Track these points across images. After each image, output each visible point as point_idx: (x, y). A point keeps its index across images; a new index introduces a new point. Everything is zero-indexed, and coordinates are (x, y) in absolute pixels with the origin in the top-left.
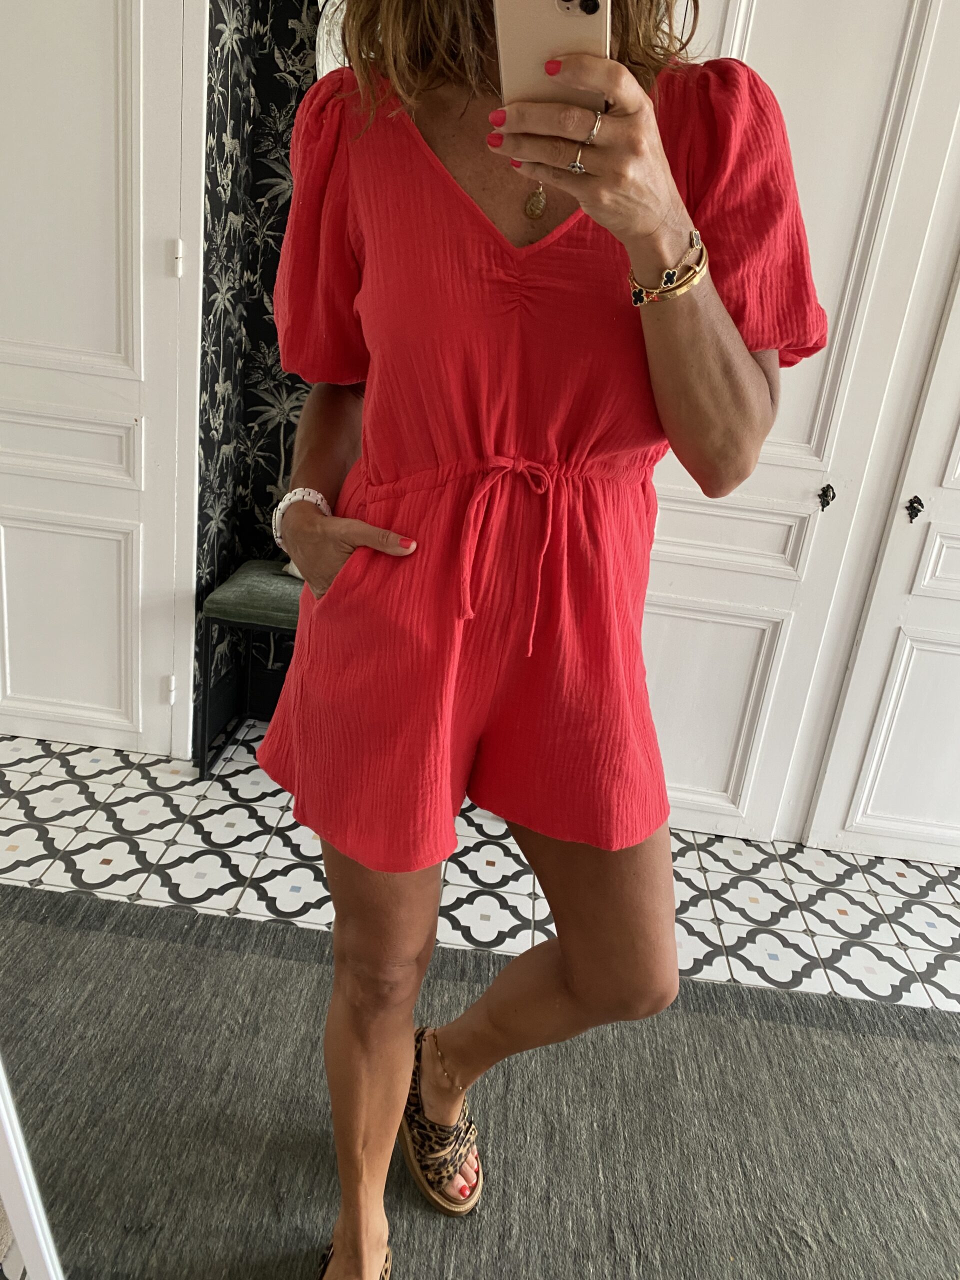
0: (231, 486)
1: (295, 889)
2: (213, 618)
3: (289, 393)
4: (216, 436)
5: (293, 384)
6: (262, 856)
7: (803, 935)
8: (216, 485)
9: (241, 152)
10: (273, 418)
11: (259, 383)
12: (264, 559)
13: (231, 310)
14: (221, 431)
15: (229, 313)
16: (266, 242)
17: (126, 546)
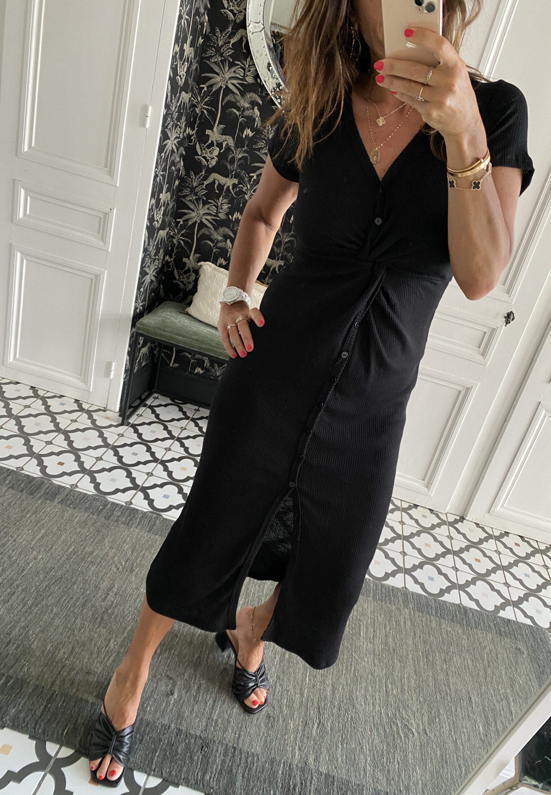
0: (162, 255)
1: (166, 496)
2: (140, 333)
3: (204, 204)
4: (157, 225)
5: (207, 199)
6: (150, 474)
7: (451, 569)
8: (153, 254)
9: (194, 56)
10: (192, 218)
11: (187, 196)
12: (176, 301)
13: (175, 150)
14: (160, 222)
15: (174, 152)
16: (202, 112)
17: (96, 283)
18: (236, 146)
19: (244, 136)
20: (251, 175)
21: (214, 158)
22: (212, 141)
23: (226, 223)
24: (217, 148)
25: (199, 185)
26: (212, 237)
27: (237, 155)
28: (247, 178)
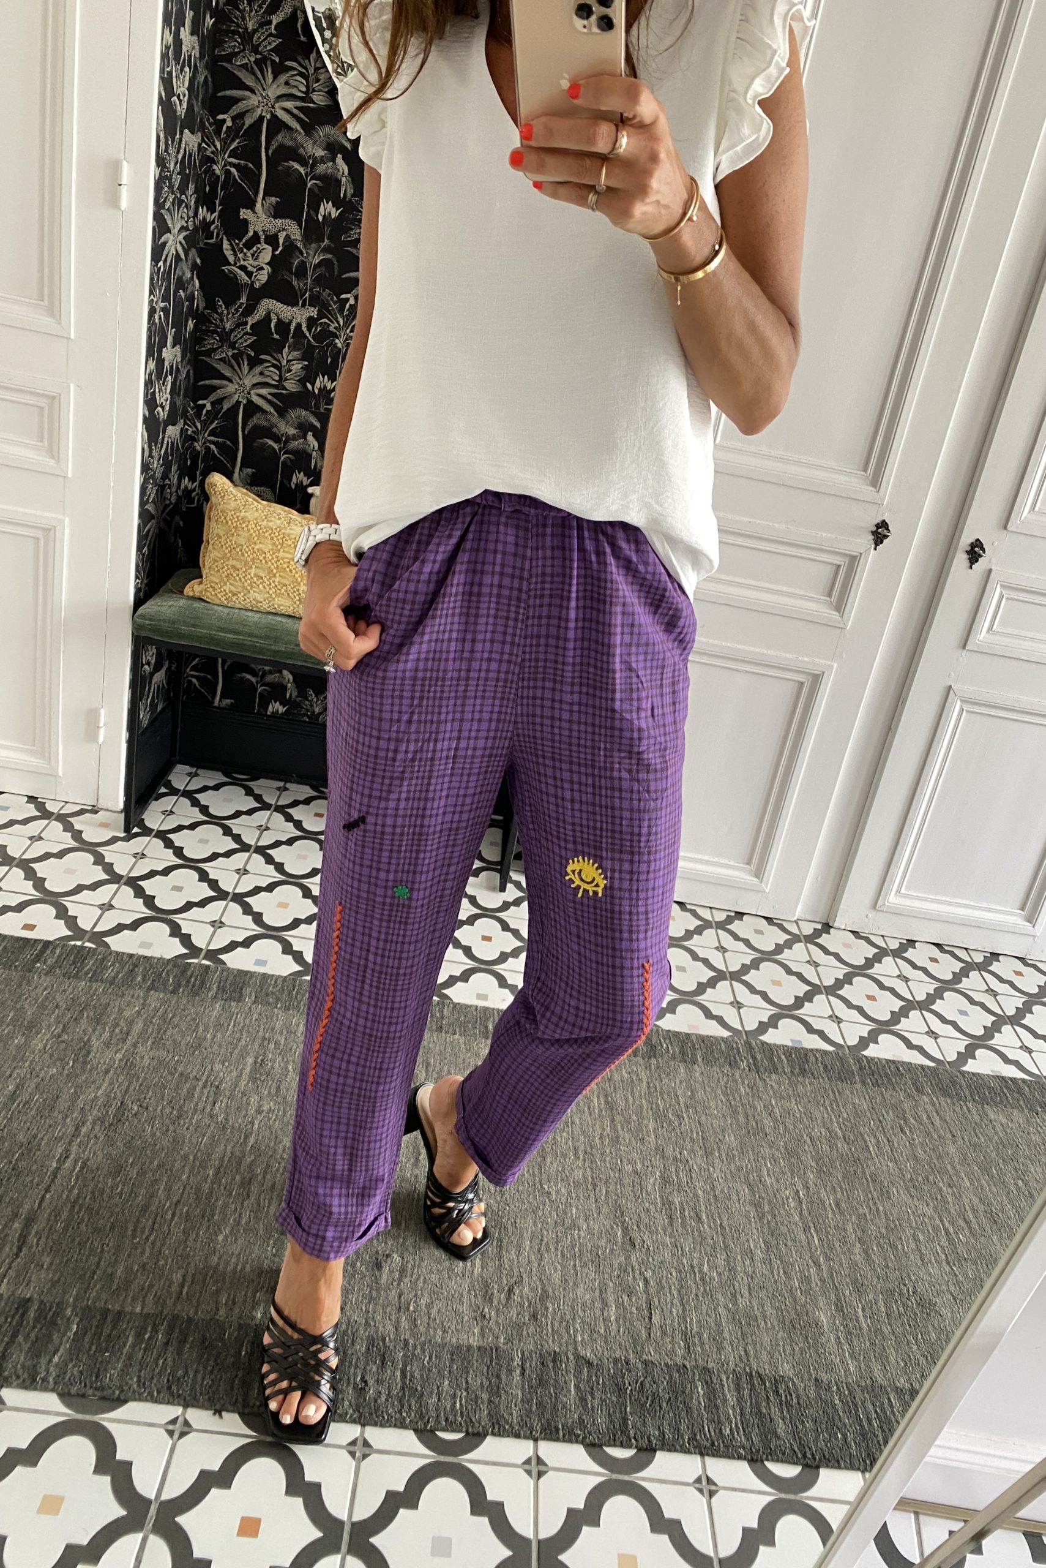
0: (176, 477)
3: (251, 367)
4: (162, 414)
5: (257, 354)
6: (218, 924)
7: (828, 1021)
8: (158, 475)
9: (200, 53)
10: (230, 396)
11: (215, 350)
13: (183, 256)
14: (167, 408)
15: (181, 259)
16: (228, 172)
17: (46, 544)
18: (307, 238)
19: (320, 218)
20: (344, 296)
21: (262, 268)
22: (255, 232)
23: (302, 399)
24: (266, 246)
25: (238, 326)
26: (275, 430)
27: (310, 258)
28: (335, 303)
